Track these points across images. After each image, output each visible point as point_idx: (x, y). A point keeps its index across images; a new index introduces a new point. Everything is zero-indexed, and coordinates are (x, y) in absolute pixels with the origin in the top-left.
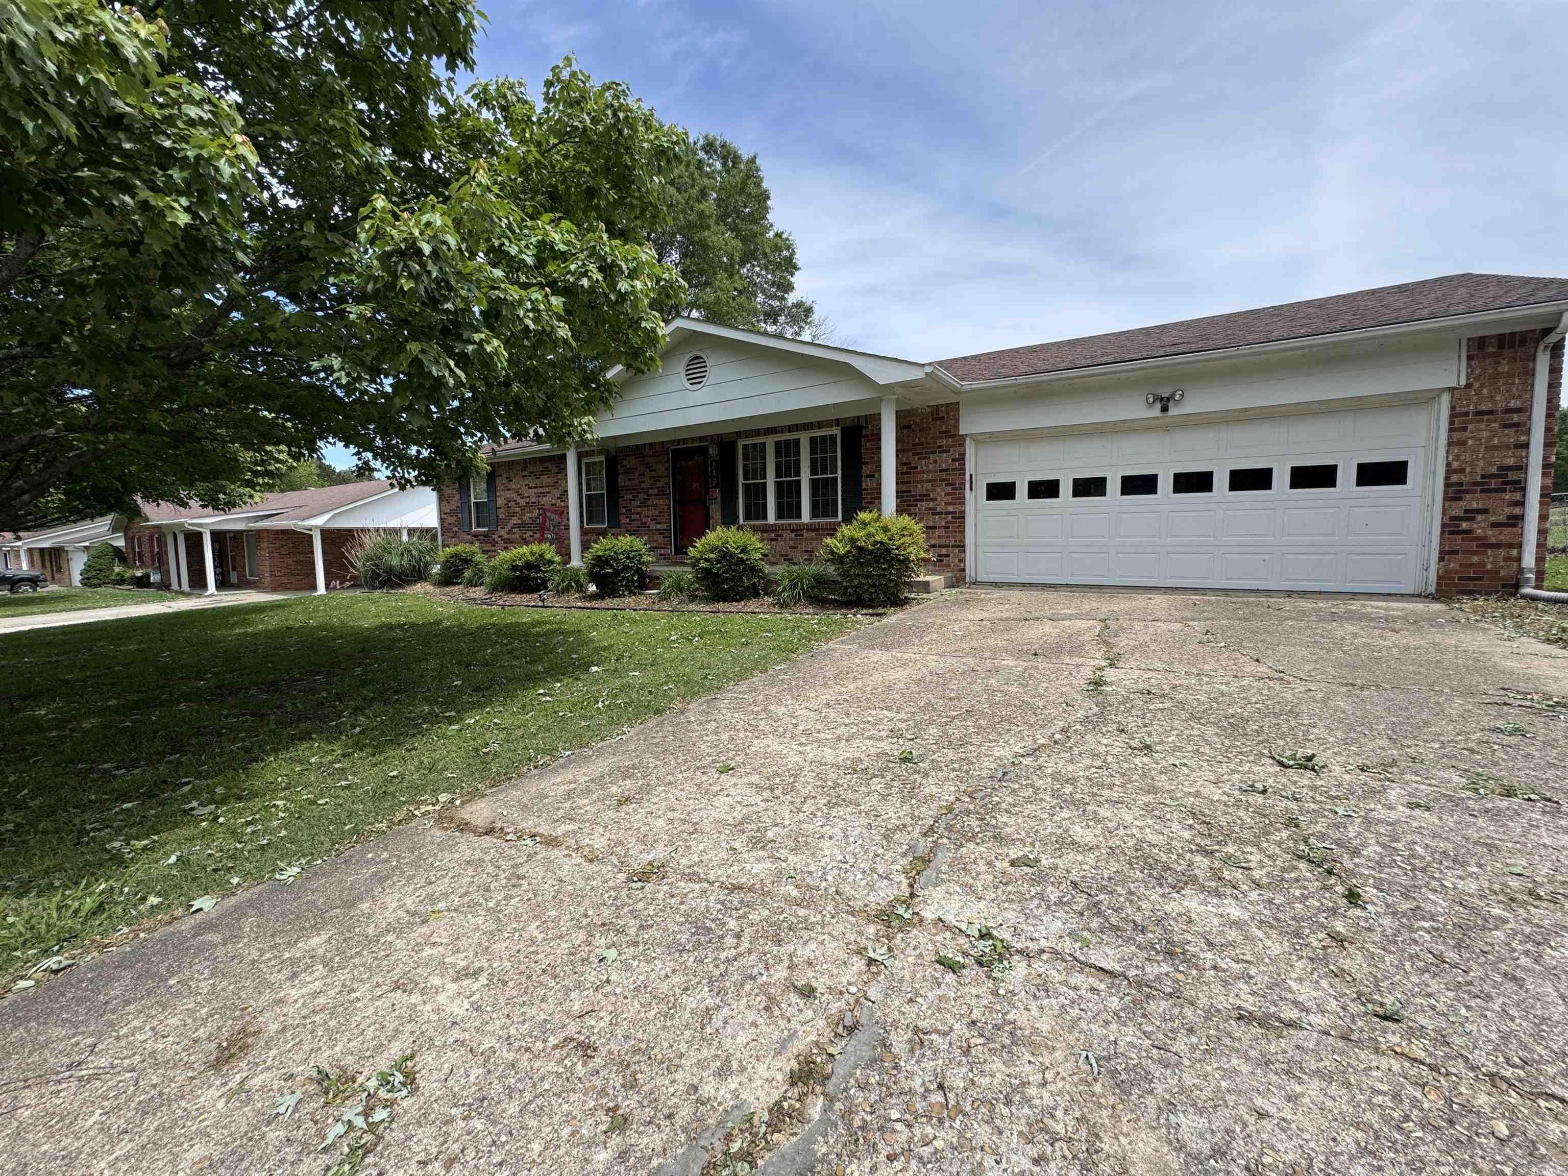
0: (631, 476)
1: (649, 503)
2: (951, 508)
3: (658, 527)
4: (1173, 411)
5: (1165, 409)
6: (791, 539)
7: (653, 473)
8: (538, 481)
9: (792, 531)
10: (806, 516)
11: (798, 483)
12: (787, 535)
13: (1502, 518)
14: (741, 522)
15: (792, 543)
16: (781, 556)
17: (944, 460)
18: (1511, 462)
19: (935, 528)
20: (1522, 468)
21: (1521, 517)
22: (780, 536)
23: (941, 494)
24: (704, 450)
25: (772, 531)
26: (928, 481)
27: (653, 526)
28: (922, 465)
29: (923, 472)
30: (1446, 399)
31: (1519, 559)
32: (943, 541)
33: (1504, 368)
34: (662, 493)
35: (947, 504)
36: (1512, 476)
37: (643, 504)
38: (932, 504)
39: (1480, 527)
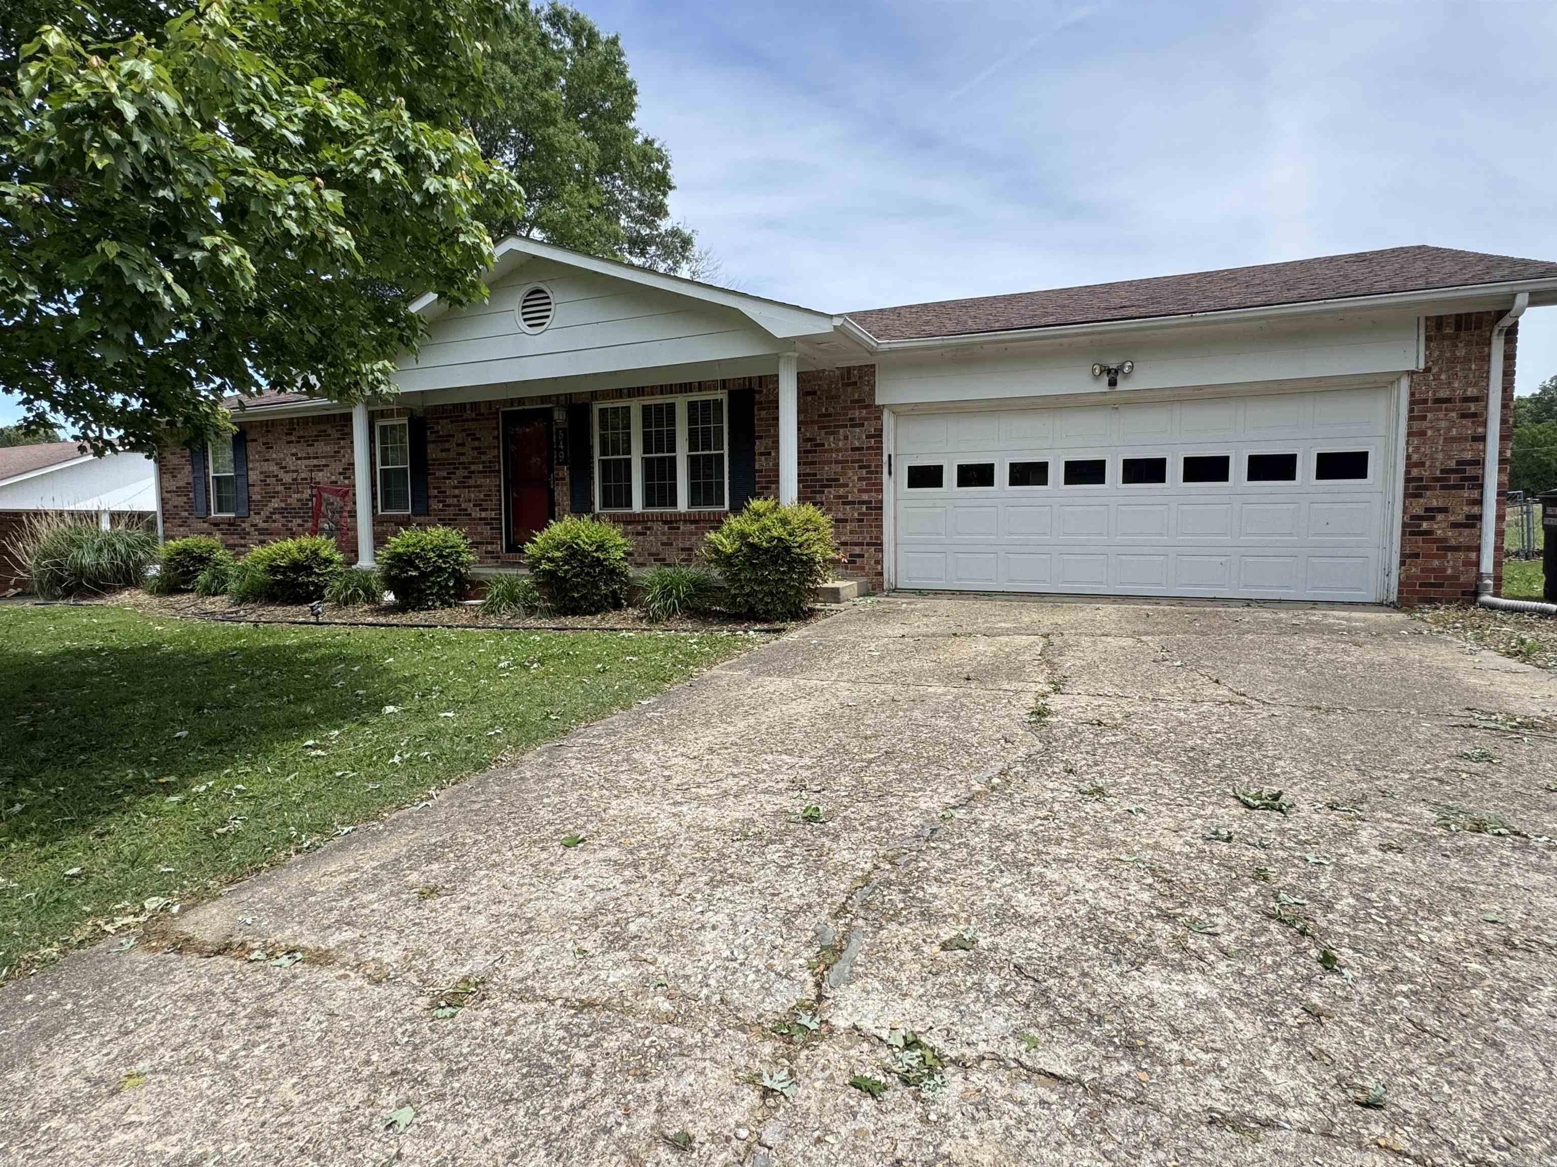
0: (447, 446)
1: (471, 482)
2: (865, 497)
3: (483, 515)
4: (1122, 386)
5: (1113, 383)
6: (663, 534)
7: (476, 444)
8: (311, 450)
9: (665, 522)
10: (683, 504)
11: (673, 460)
12: (658, 527)
13: (1461, 518)
14: (597, 509)
15: (664, 539)
16: (650, 555)
17: (858, 437)
18: (1468, 456)
19: (846, 521)
20: (1479, 463)
21: (1479, 517)
22: (649, 529)
23: (853, 476)
24: (547, 414)
25: (639, 522)
26: (837, 462)
27: (476, 514)
28: (830, 442)
29: (831, 451)
30: (1405, 383)
31: (1478, 564)
32: (856, 538)
33: (1461, 352)
34: (489, 470)
35: (861, 491)
36: (1470, 471)
37: (462, 485)
38: (842, 491)
39: (1439, 527)
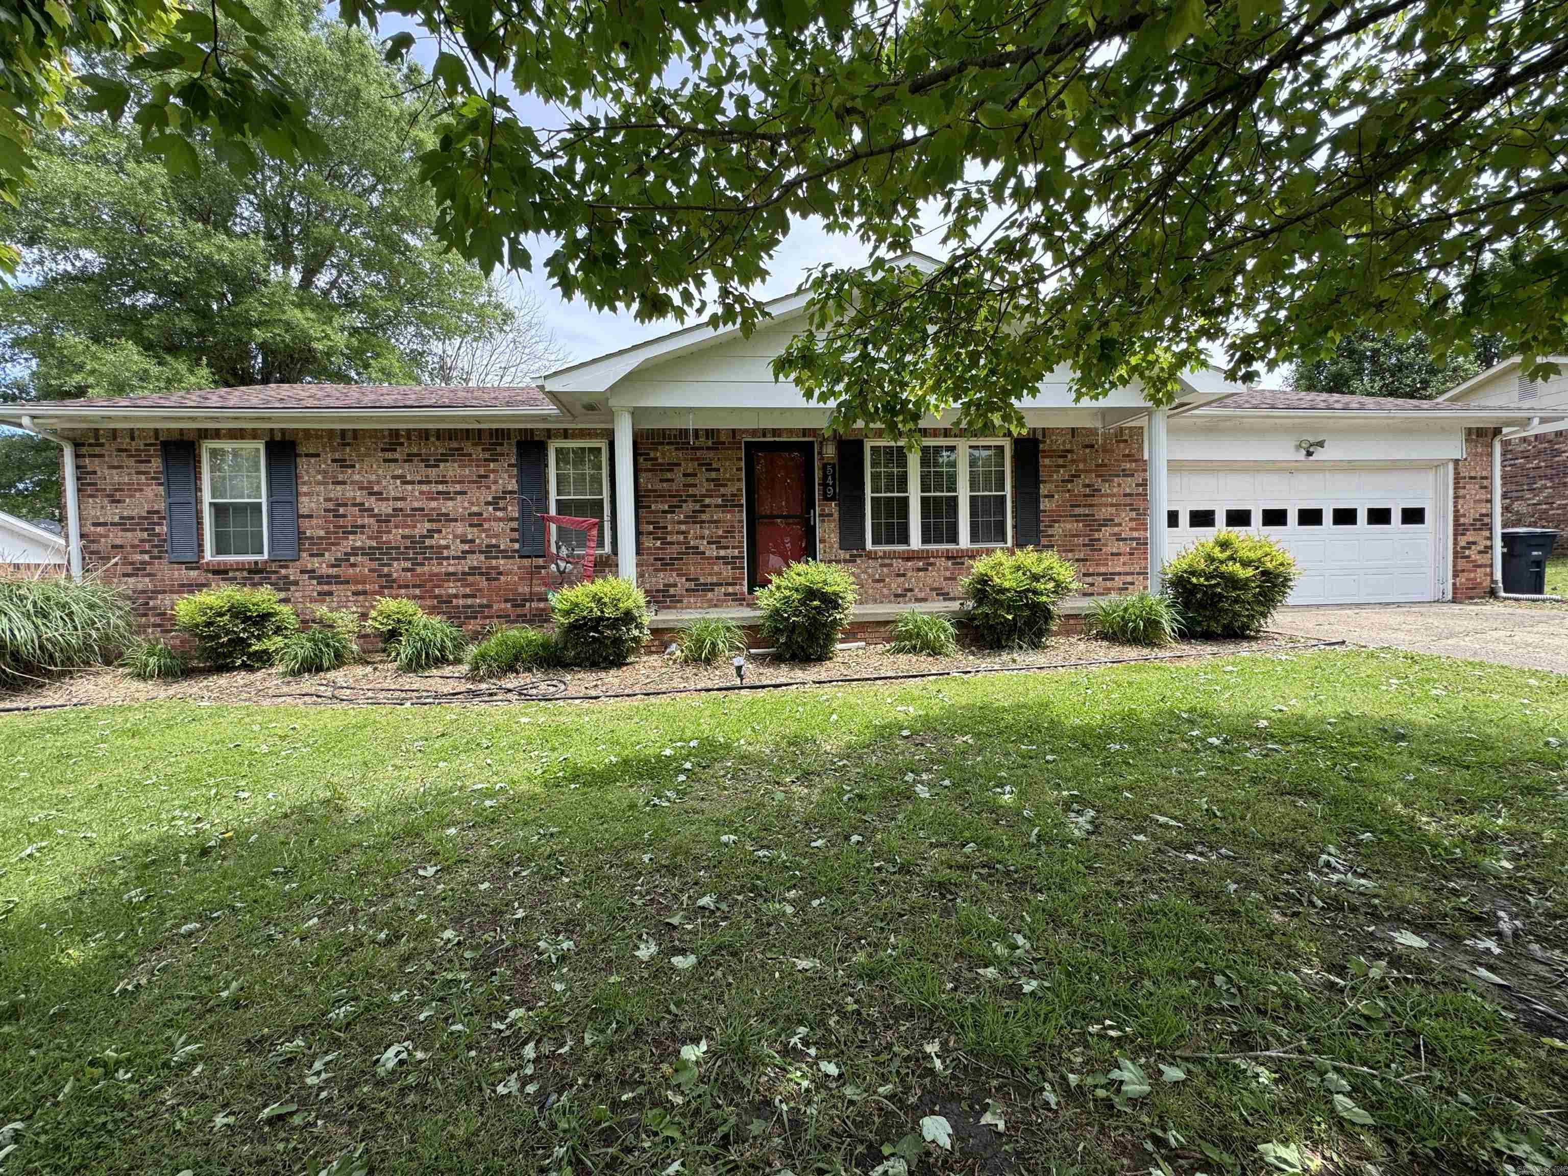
0: (669, 475)
1: (704, 517)
2: (1135, 534)
3: (722, 553)
5: (1309, 454)
6: (947, 569)
7: (713, 475)
8: (433, 473)
9: (948, 558)
12: (942, 563)
13: (1481, 548)
14: (869, 545)
15: (948, 574)
16: (932, 589)
17: (1129, 486)
18: (1484, 511)
19: (1119, 554)
20: (1490, 515)
21: (1491, 547)
22: (931, 564)
23: (1125, 517)
24: (806, 449)
25: (919, 559)
26: (1112, 505)
27: (712, 551)
28: (1105, 488)
29: (1108, 495)
30: (1451, 466)
31: (1492, 574)
32: (1127, 569)
33: (1480, 450)
34: (729, 504)
35: (1131, 529)
36: (1486, 520)
37: (693, 519)
38: (1116, 529)
39: (1472, 553)
